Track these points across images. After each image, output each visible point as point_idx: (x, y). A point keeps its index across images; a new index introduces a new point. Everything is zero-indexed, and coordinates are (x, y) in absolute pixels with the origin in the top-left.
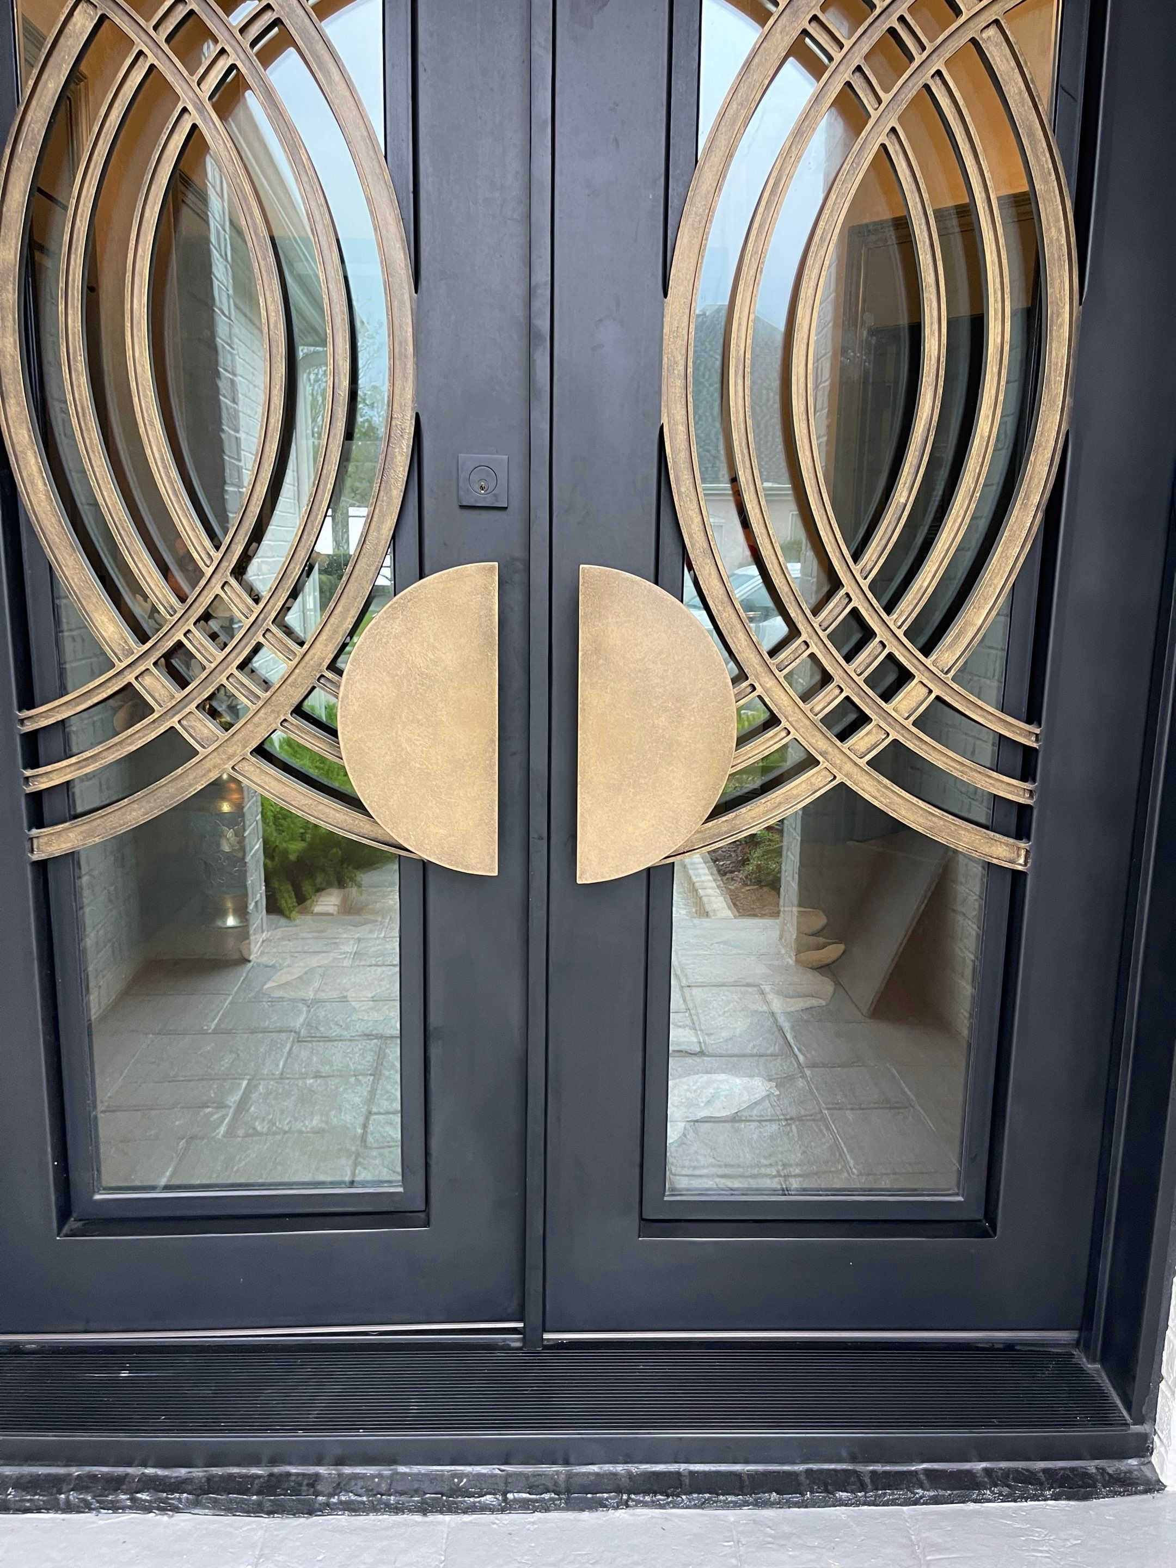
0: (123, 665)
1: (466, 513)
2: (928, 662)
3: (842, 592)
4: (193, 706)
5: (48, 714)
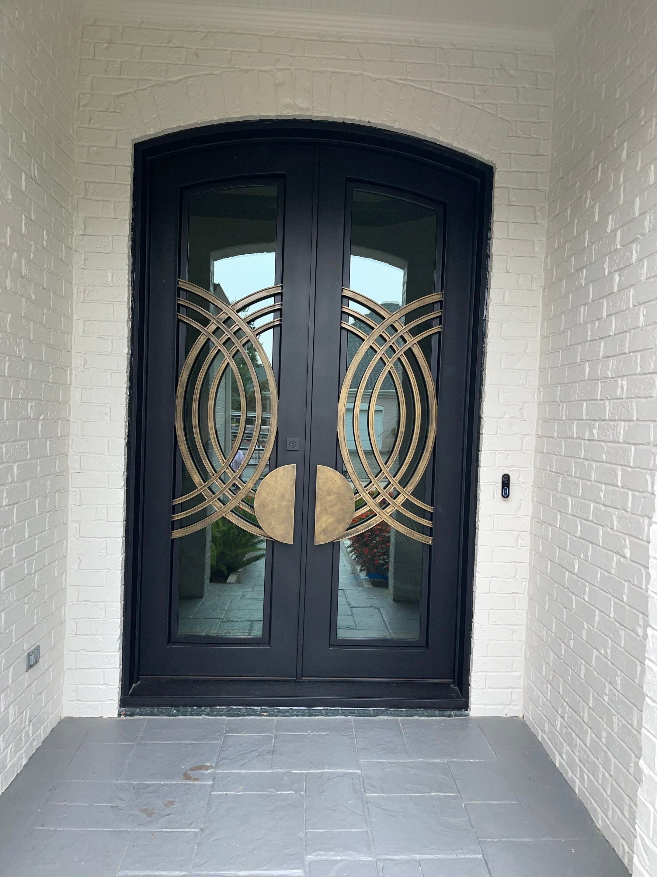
0: (200, 488)
1: (288, 452)
2: (404, 490)
3: (382, 472)
4: (216, 499)
5: (179, 501)
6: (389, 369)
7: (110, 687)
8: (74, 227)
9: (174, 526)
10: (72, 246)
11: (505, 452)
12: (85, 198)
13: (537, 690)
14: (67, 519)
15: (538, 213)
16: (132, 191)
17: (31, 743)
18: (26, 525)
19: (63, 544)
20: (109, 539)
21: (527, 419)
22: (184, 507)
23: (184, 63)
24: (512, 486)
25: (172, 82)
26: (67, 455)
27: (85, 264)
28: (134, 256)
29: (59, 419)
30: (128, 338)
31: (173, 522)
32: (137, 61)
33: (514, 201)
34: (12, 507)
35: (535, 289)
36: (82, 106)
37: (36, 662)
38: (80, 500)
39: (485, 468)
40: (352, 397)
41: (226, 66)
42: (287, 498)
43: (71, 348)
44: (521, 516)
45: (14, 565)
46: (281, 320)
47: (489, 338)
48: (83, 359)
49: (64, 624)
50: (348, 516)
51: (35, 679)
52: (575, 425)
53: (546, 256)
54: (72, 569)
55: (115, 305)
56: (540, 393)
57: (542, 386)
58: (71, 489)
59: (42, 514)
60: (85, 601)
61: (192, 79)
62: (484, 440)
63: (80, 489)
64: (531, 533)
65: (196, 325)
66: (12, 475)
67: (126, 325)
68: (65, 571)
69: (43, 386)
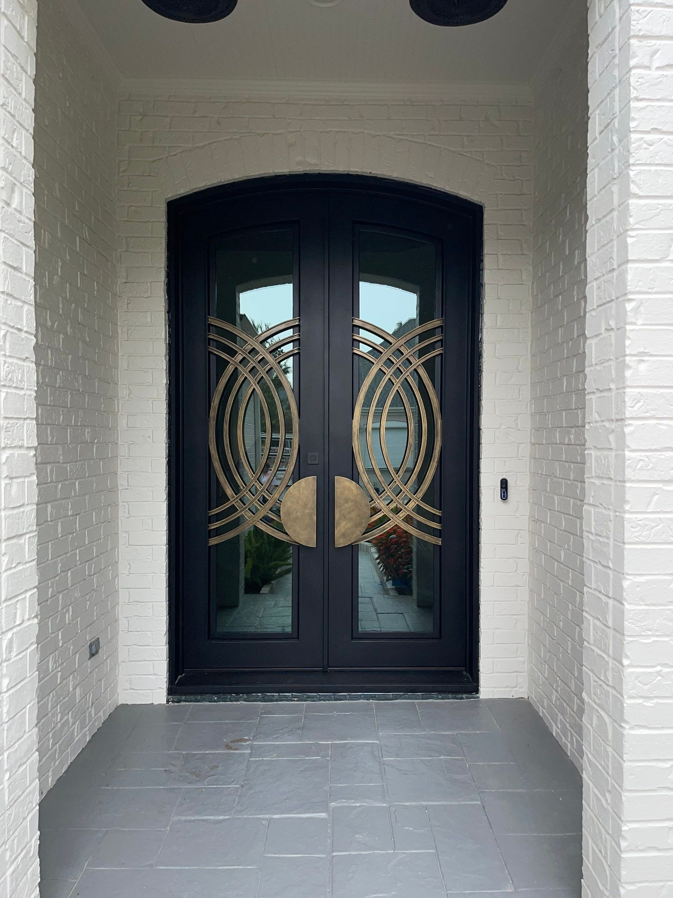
0: (232, 500)
1: (309, 465)
2: (415, 496)
3: (394, 481)
4: (247, 509)
5: (214, 511)
6: (397, 388)
7: (158, 677)
8: (118, 276)
9: (211, 534)
10: (116, 292)
11: (503, 459)
12: (126, 251)
13: (538, 672)
14: (118, 530)
15: (524, 245)
16: (167, 243)
17: (94, 723)
18: (86, 532)
19: (115, 551)
20: (154, 547)
21: (521, 429)
22: (219, 517)
23: (208, 131)
24: (511, 489)
25: (199, 147)
26: (116, 474)
27: (128, 308)
28: (169, 298)
29: (109, 443)
30: (166, 370)
31: (210, 531)
32: (168, 130)
33: (501, 236)
34: (75, 517)
35: (524, 312)
36: (122, 172)
37: (97, 652)
38: (129, 513)
39: (486, 474)
40: (365, 414)
41: (245, 131)
42: (309, 507)
43: (118, 380)
44: (519, 516)
45: (78, 567)
46: (299, 349)
47: (484, 357)
48: (128, 389)
49: (117, 621)
50: (364, 521)
51: (96, 667)
52: (558, 432)
53: (533, 283)
54: (123, 574)
55: (154, 342)
56: (532, 406)
57: (534, 399)
58: (121, 504)
59: (98, 524)
60: (135, 602)
61: (215, 144)
62: (483, 449)
63: (129, 503)
64: (529, 531)
65: (225, 356)
66: (75, 490)
67: (164, 359)
68: (117, 575)
69: (97, 414)
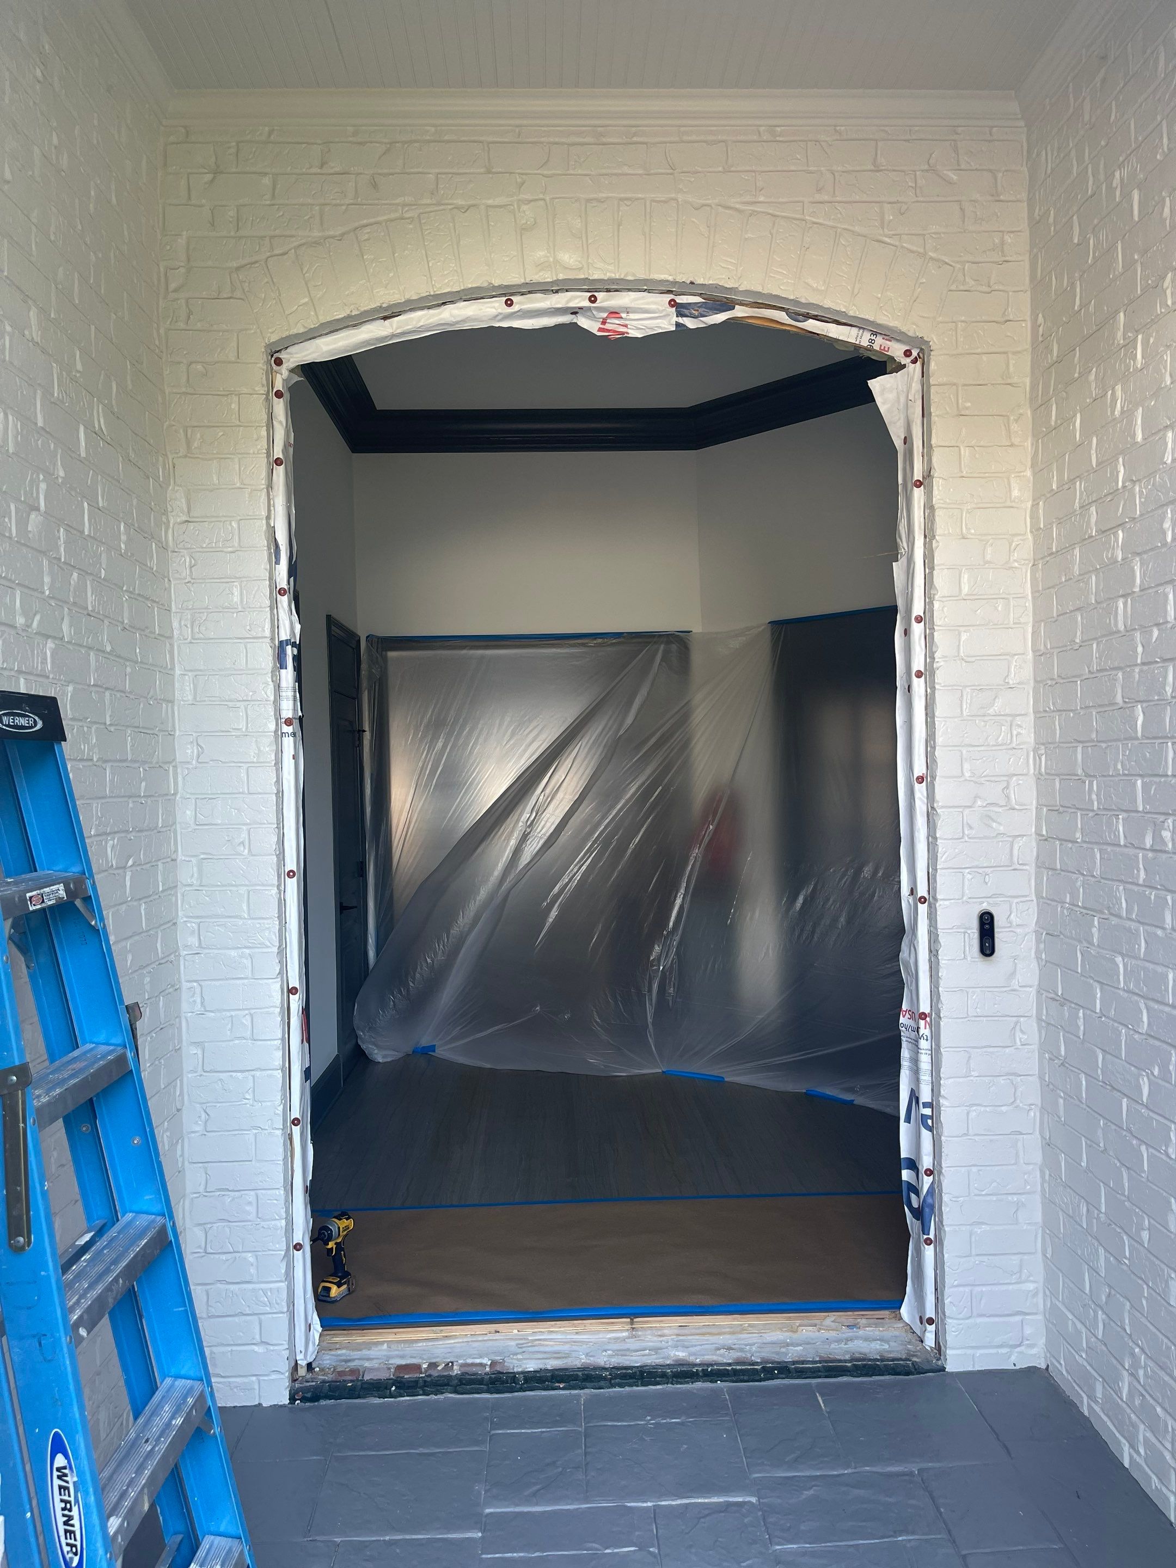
7: (272, 1348)
8: (170, 510)
10: (168, 543)
11: (980, 870)
12: (186, 456)
13: (1075, 1320)
14: (180, 1041)
15: (1014, 427)
19: (175, 1087)
20: (258, 1074)
21: (1017, 807)
23: (351, 201)
24: (999, 932)
25: (333, 237)
27: (191, 575)
29: (157, 861)
32: (268, 202)
33: (967, 408)
35: (1016, 565)
36: (173, 292)
38: (202, 1003)
39: (947, 903)
41: (429, 201)
43: (173, 726)
44: (1017, 988)
47: (936, 660)
48: (195, 744)
49: (183, 1234)
52: (1121, 821)
54: (192, 1132)
55: (249, 645)
56: (1040, 759)
57: (1043, 744)
58: (185, 985)
60: (220, 1190)
61: (367, 230)
62: (940, 850)
63: (202, 983)
64: (1039, 1019)
67: (270, 680)
68: (182, 1138)
69: (130, 804)
